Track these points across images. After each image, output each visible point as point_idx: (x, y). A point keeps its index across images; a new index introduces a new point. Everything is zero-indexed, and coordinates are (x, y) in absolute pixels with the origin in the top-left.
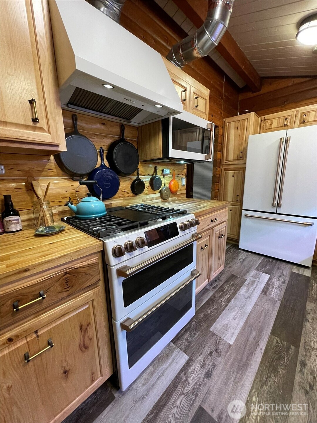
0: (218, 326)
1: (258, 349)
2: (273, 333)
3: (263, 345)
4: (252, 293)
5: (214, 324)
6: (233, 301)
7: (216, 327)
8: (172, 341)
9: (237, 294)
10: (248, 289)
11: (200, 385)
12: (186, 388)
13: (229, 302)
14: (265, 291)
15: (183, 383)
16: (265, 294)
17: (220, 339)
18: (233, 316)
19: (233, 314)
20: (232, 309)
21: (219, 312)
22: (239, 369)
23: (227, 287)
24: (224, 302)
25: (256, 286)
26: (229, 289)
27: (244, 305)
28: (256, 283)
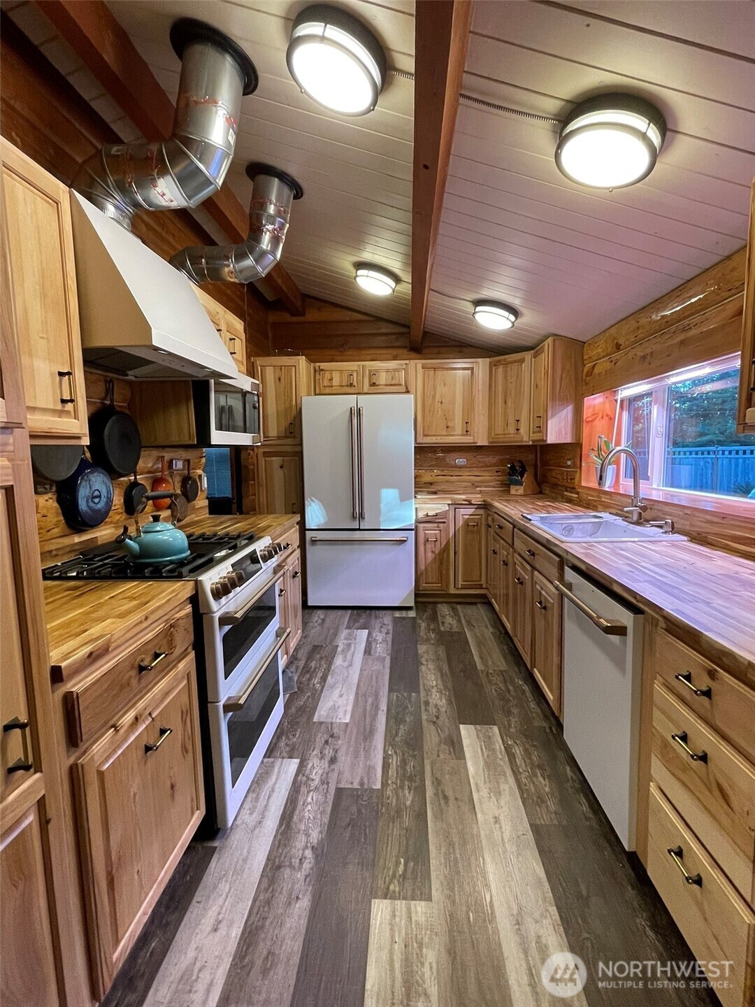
0: (322, 713)
1: (380, 712)
2: (391, 690)
3: (383, 706)
4: (352, 659)
5: (317, 713)
6: (329, 677)
7: (321, 714)
8: (264, 757)
9: (333, 667)
10: (346, 657)
11: (327, 774)
12: (312, 785)
13: (325, 682)
14: (368, 651)
15: (306, 783)
16: (370, 654)
17: (332, 723)
18: (338, 694)
19: (337, 692)
20: (333, 687)
21: (316, 697)
22: (365, 739)
23: (313, 664)
24: (317, 683)
25: (355, 649)
26: (318, 665)
27: (347, 677)
28: (353, 646)
